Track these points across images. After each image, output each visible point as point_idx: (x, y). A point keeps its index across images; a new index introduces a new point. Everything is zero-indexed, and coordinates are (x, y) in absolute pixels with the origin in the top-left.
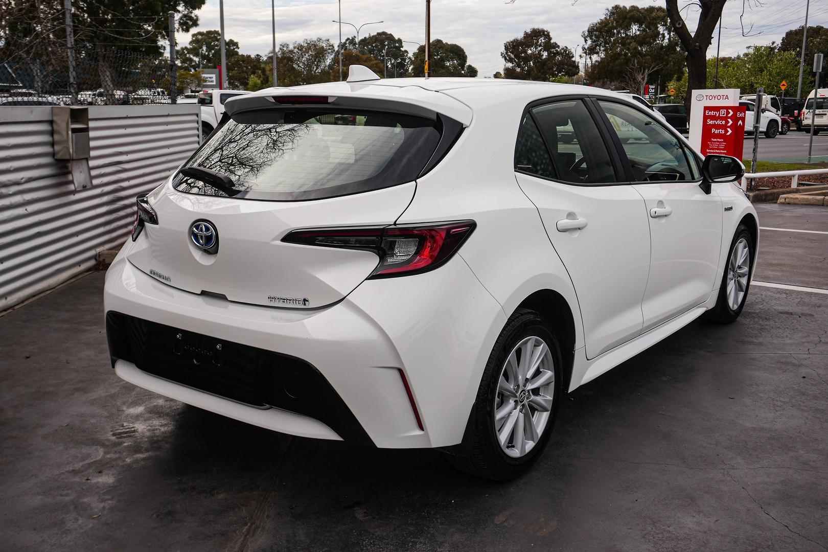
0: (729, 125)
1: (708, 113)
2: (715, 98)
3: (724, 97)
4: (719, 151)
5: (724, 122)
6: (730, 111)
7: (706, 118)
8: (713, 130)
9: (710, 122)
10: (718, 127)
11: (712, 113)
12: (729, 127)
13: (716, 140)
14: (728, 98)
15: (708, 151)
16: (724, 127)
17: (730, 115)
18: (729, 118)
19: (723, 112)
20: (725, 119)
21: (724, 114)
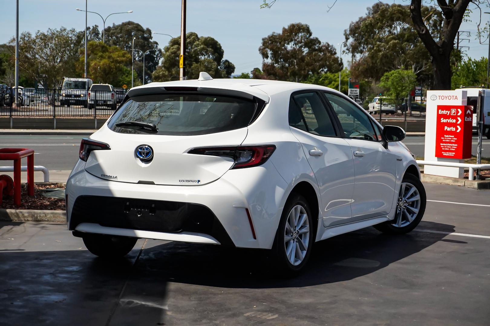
0: (459, 123)
1: (441, 112)
2: (446, 98)
3: (454, 97)
4: (451, 145)
5: (454, 121)
6: (459, 110)
7: (439, 117)
8: (446, 128)
9: (443, 120)
10: (450, 125)
11: (445, 112)
12: (458, 125)
13: (448, 136)
14: (457, 98)
15: (441, 144)
16: (454, 125)
17: (459, 114)
18: (459, 116)
19: (453, 111)
20: (455, 117)
21: (454, 113)
